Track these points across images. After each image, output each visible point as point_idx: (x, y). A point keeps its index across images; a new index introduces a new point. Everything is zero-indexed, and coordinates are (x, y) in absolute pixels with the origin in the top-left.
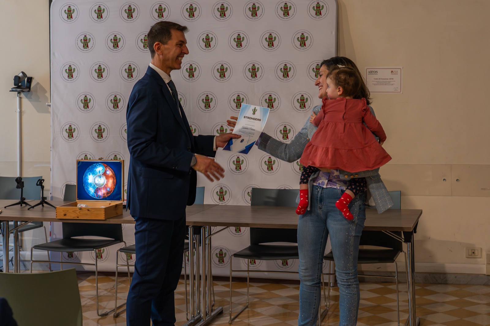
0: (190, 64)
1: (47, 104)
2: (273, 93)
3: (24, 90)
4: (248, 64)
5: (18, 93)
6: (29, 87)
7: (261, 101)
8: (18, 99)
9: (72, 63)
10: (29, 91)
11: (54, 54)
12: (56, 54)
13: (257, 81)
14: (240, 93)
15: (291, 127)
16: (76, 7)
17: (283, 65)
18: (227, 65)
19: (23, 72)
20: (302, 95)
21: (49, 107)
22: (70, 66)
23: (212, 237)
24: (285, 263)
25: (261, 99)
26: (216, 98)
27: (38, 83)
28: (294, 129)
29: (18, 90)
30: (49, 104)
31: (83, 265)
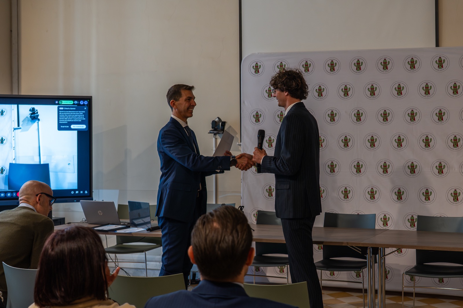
0: (358, 110)
1: (237, 143)
2: (430, 134)
3: (220, 132)
4: (407, 110)
5: (214, 135)
6: (223, 129)
7: (419, 141)
8: (214, 139)
9: (259, 110)
10: (223, 133)
11: (244, 102)
12: (246, 102)
13: (415, 124)
14: (401, 134)
15: (446, 163)
16: (262, 63)
17: (438, 110)
18: (390, 110)
19: (218, 118)
20: (455, 136)
21: (239, 146)
22: (257, 112)
23: (386, 257)
24: (441, 281)
25: (419, 139)
26: (379, 138)
27: (230, 127)
28: (448, 165)
29: (215, 132)
30: (240, 143)
31: (267, 277)
